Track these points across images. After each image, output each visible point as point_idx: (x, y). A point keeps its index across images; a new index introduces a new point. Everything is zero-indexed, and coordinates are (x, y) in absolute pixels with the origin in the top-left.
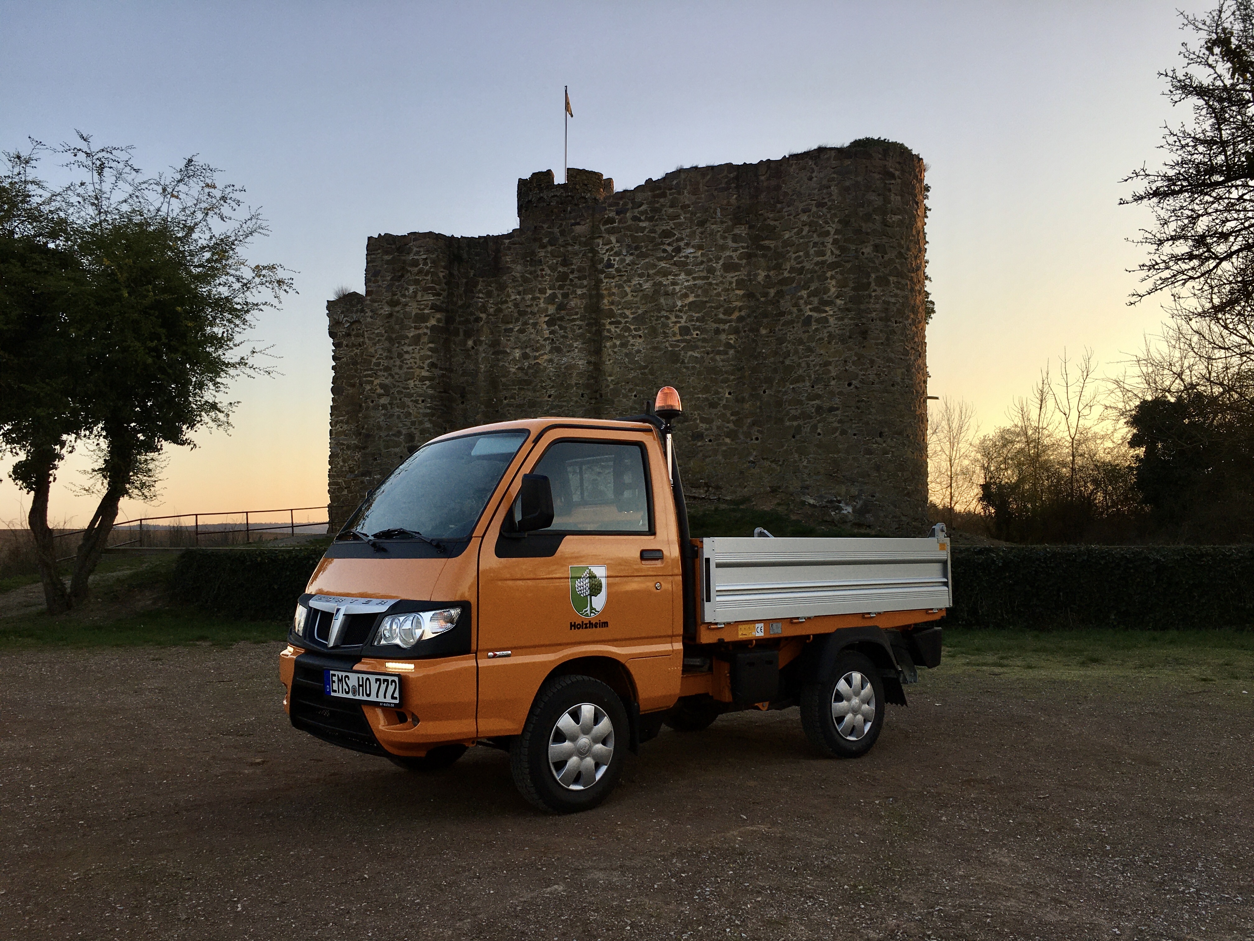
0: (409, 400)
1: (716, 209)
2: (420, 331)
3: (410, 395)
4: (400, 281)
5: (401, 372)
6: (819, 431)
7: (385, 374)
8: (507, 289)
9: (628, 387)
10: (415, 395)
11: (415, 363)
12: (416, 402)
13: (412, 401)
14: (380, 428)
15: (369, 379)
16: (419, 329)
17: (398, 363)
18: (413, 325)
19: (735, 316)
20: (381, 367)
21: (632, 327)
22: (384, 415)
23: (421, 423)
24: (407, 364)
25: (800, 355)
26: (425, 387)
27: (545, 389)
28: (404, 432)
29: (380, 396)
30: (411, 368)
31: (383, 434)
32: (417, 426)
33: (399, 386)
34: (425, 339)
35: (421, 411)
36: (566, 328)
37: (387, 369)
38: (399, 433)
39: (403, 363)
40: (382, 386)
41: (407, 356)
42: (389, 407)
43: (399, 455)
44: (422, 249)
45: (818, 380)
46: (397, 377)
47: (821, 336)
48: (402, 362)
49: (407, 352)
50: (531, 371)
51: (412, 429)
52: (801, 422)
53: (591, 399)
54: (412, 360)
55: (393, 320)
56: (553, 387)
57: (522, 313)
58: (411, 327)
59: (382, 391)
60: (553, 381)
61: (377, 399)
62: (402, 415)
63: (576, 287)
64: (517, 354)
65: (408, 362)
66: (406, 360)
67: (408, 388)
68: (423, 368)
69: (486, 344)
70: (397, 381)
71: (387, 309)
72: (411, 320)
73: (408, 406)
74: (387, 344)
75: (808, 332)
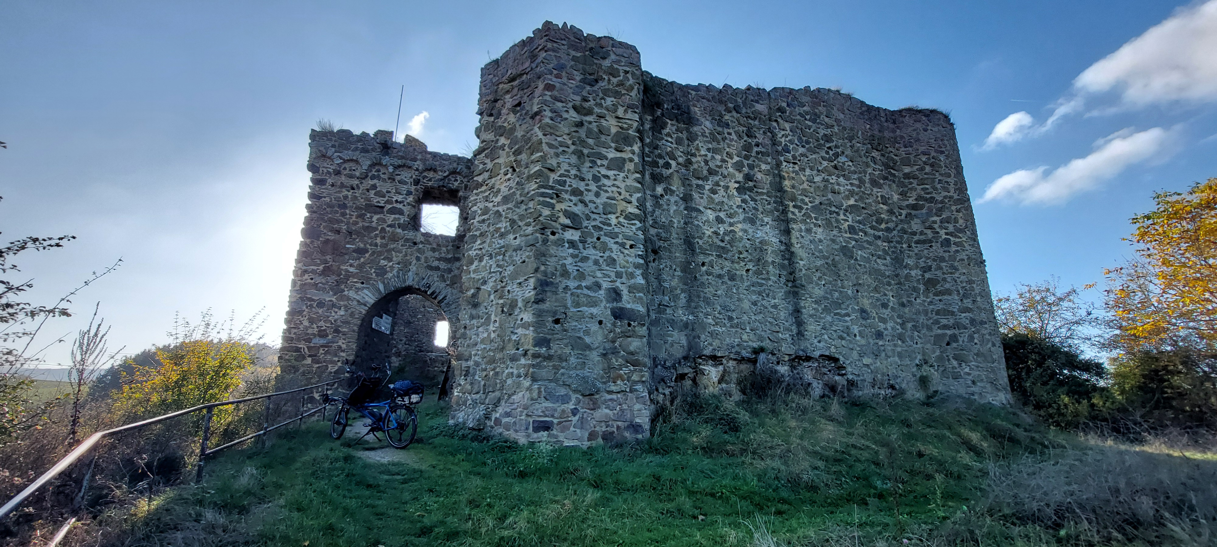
0: (612, 241)
1: (858, 131)
2: (623, 155)
3: (613, 235)
4: (592, 86)
5: (598, 201)
6: (976, 341)
7: (573, 198)
8: (697, 142)
9: (818, 274)
10: (620, 236)
11: (620, 194)
12: (623, 245)
13: (616, 243)
14: (565, 274)
15: (548, 200)
16: (621, 151)
17: (593, 187)
18: (613, 145)
19: (883, 226)
20: (567, 188)
21: (813, 215)
22: (573, 256)
23: (632, 276)
24: (607, 191)
25: (945, 271)
26: (634, 228)
27: (743, 261)
28: (605, 285)
29: (565, 227)
30: (613, 199)
31: (572, 284)
32: (624, 280)
33: (595, 219)
34: (630, 166)
35: (630, 260)
36: (756, 201)
37: (576, 192)
38: (598, 286)
39: (600, 189)
40: (568, 214)
41: (605, 181)
42: (581, 246)
43: (599, 319)
44: (623, 59)
45: (965, 296)
46: (591, 206)
47: (962, 257)
48: (599, 187)
49: (607, 177)
50: (727, 238)
51: (618, 284)
52: (956, 332)
53: (788, 281)
54: (615, 189)
55: (582, 133)
56: (750, 261)
57: (711, 172)
58: (611, 147)
59: (567, 222)
60: (751, 254)
61: (561, 231)
62: (601, 260)
63: (762, 162)
64: (710, 215)
65: (609, 189)
66: (605, 186)
67: (609, 225)
68: (630, 203)
69: (677, 195)
70: (593, 212)
71: (573, 116)
72: (609, 137)
73: (611, 250)
74: (574, 159)
75: (949, 252)
